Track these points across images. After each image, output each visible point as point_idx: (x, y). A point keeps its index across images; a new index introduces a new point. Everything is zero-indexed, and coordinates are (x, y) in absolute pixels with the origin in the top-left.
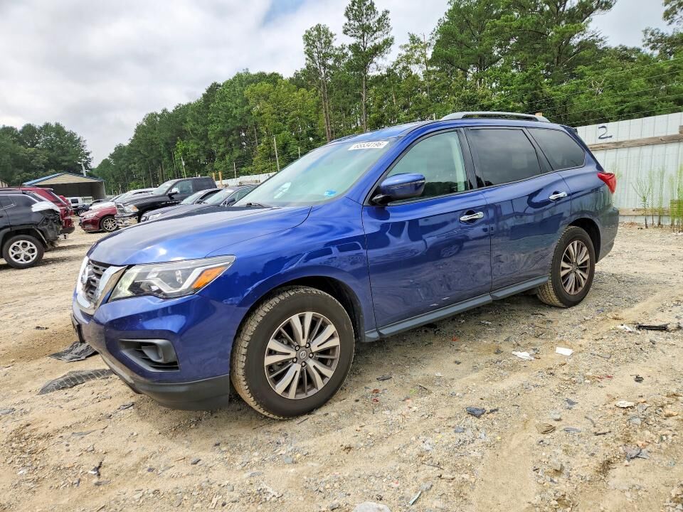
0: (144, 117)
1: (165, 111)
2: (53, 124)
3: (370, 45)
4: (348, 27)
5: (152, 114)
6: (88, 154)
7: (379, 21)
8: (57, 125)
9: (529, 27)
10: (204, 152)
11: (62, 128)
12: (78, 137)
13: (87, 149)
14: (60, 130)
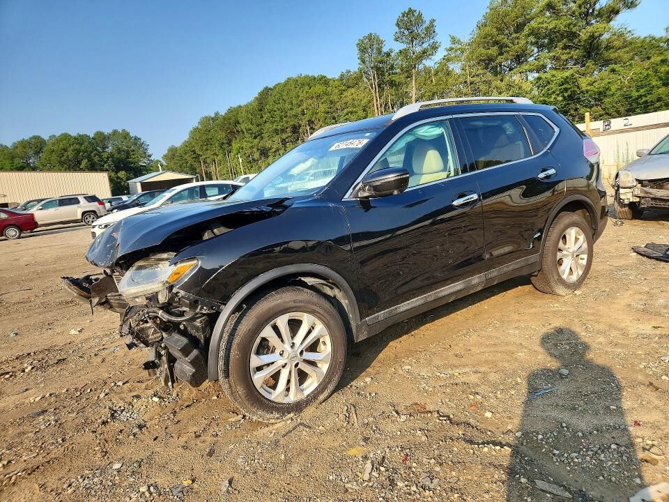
0: (199, 121)
1: (217, 114)
2: (120, 130)
3: (418, 49)
4: (398, 35)
5: (206, 117)
6: (150, 156)
7: (427, 29)
8: (124, 130)
9: (563, 27)
10: (258, 150)
11: (128, 134)
12: (142, 141)
13: (149, 152)
14: (126, 135)
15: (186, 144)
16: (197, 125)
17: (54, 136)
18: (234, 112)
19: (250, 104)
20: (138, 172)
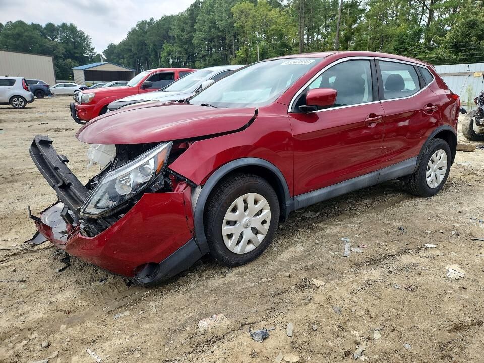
1: (152, 20)
2: (68, 24)
5: (143, 22)
6: (93, 49)
8: (71, 25)
11: (74, 28)
12: (86, 35)
13: (92, 45)
14: (72, 29)
15: (123, 44)
16: (135, 26)
17: (11, 22)
18: (167, 20)
19: (182, 14)
20: (83, 61)
